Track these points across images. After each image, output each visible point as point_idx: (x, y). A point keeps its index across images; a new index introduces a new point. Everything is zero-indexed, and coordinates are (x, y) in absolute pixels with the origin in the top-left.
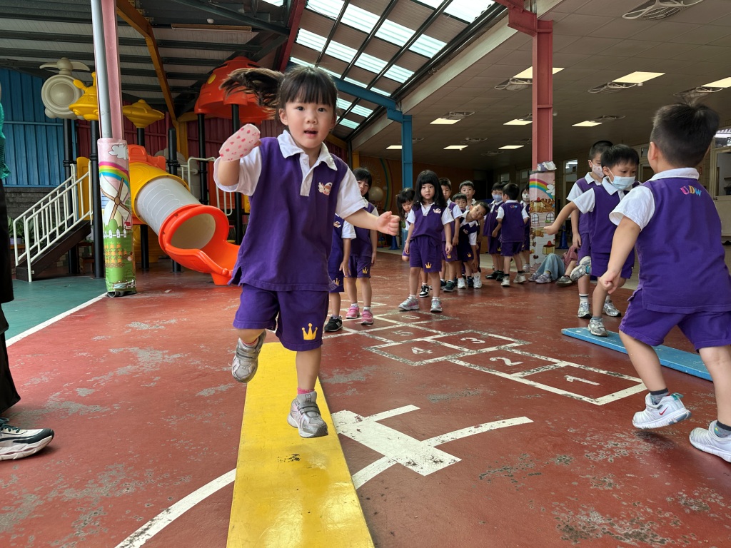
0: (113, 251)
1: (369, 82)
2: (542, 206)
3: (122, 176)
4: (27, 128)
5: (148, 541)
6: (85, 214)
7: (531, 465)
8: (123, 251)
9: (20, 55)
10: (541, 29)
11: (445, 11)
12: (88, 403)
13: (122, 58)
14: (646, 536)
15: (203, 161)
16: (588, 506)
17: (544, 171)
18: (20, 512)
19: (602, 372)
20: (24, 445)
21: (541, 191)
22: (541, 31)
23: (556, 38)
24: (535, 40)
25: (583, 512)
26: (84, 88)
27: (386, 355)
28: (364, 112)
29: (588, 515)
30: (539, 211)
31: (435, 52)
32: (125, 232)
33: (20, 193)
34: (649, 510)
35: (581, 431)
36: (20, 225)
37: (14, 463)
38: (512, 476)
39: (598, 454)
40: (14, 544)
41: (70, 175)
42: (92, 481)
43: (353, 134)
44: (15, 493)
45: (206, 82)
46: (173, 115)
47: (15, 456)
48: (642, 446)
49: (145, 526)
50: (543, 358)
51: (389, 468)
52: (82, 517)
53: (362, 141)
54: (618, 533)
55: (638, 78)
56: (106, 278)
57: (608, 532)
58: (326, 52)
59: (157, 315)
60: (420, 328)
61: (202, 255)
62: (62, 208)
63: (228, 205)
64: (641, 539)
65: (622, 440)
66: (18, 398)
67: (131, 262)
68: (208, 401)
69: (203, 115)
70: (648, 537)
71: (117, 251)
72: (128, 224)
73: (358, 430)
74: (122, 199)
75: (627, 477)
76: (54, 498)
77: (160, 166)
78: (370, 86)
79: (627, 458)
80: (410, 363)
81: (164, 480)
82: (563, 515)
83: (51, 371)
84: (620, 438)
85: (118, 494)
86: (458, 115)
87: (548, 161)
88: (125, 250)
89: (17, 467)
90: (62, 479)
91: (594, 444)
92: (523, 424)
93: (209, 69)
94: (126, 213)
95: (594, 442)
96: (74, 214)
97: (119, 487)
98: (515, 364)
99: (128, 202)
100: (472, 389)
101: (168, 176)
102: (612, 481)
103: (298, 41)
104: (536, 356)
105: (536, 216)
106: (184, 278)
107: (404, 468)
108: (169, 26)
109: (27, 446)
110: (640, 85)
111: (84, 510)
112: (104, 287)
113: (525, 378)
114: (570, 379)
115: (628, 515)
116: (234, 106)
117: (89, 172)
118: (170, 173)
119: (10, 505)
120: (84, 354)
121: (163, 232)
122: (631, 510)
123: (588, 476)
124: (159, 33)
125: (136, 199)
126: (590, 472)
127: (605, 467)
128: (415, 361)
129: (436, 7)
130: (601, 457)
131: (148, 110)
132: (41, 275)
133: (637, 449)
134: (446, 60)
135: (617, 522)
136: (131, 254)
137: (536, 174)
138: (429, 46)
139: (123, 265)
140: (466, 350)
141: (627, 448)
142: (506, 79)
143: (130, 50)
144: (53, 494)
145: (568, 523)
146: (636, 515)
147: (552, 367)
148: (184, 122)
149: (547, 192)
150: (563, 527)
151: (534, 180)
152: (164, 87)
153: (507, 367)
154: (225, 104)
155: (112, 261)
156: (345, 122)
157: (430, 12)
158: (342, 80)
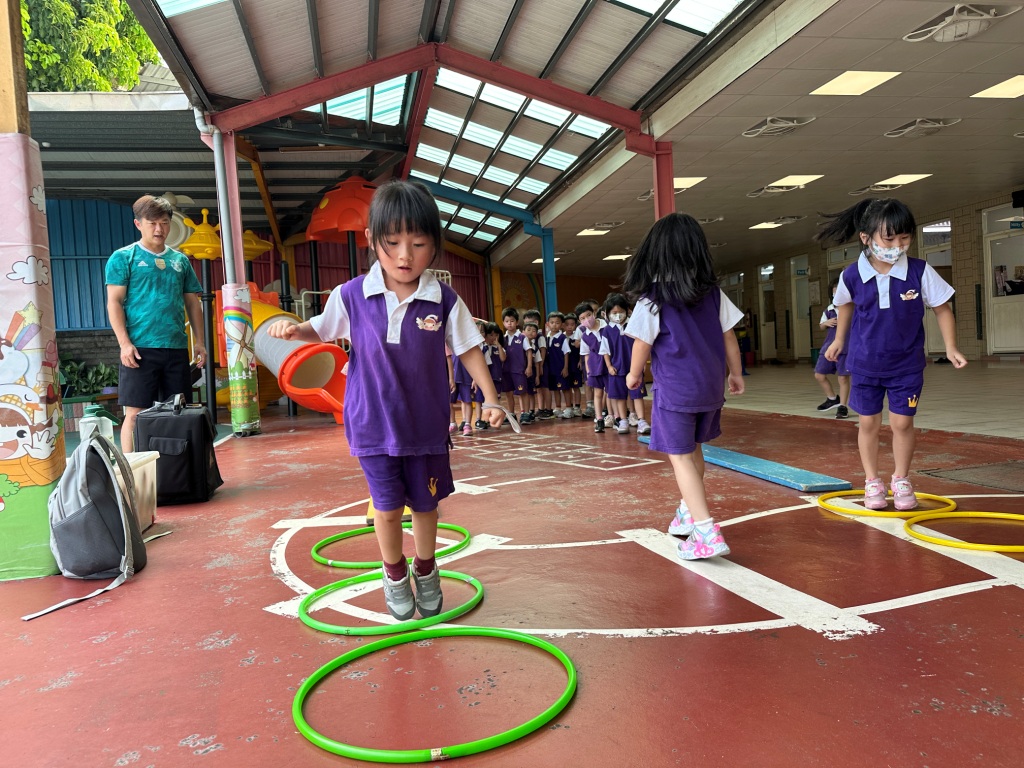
0: (238, 392)
1: (502, 193)
3: (245, 317)
8: (249, 392)
11: (570, 128)
15: (318, 295)
22: (660, 152)
24: (654, 161)
26: (194, 226)
28: (503, 224)
31: (568, 165)
32: (250, 373)
43: (487, 249)
45: (318, 205)
46: (278, 238)
53: (501, 255)
56: (232, 419)
58: (450, 166)
61: (324, 394)
67: (256, 403)
69: (315, 242)
71: (243, 392)
72: (252, 365)
74: (247, 342)
77: (273, 303)
78: (503, 198)
80: (497, 460)
86: (606, 226)
92: (548, 479)
94: (250, 356)
98: (575, 457)
99: (252, 344)
101: (284, 315)
103: (417, 155)
108: (277, 150)
110: (802, 187)
112: (230, 430)
116: (350, 232)
118: (283, 309)
121: (282, 373)
124: (264, 157)
128: (501, 460)
129: (560, 125)
131: (257, 243)
134: (578, 174)
136: (256, 395)
138: (560, 160)
139: (248, 406)
140: (546, 453)
142: (647, 190)
148: (291, 246)
152: (269, 210)
153: (566, 459)
154: (340, 230)
155: (239, 402)
156: (480, 235)
157: (555, 129)
158: (469, 193)
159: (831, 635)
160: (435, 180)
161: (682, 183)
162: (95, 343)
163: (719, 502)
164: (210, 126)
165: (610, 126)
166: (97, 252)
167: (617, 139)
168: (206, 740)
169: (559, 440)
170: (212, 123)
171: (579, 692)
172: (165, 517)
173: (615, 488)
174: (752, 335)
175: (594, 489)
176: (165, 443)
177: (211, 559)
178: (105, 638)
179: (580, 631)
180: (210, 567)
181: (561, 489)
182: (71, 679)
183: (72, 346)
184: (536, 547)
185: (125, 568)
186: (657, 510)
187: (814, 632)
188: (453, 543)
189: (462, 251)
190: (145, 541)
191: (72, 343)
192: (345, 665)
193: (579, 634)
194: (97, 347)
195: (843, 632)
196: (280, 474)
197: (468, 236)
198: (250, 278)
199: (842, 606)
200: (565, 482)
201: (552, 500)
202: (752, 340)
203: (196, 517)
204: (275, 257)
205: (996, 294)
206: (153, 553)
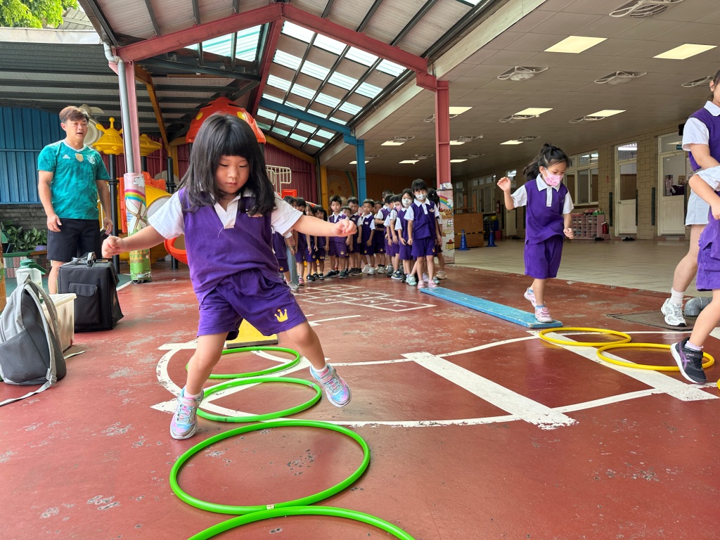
1: (328, 113)
3: (141, 197)
10: (440, 88)
11: (377, 68)
17: (444, 190)
19: (414, 303)
24: (436, 94)
26: (104, 130)
28: (329, 135)
31: (376, 95)
43: (318, 153)
45: (195, 117)
46: (166, 141)
50: (393, 300)
53: (327, 158)
55: (535, 112)
56: (131, 271)
58: (292, 92)
60: (338, 292)
67: (148, 259)
74: (142, 215)
77: (161, 188)
78: (330, 116)
86: (401, 139)
87: (447, 182)
99: (146, 217)
103: (268, 83)
104: (390, 299)
108: (165, 76)
110: (537, 116)
113: (375, 306)
114: (395, 305)
118: (169, 192)
124: (155, 81)
131: (149, 143)
134: (384, 100)
136: (148, 254)
138: (370, 91)
139: (142, 261)
140: (355, 298)
148: (175, 146)
149: (448, 204)
152: (159, 120)
153: (369, 303)
155: (136, 258)
156: (312, 142)
157: (367, 69)
158: (305, 112)
159: (543, 426)
160: (281, 101)
161: (455, 111)
162: (30, 213)
163: (472, 334)
164: (116, 57)
165: (406, 68)
166: (31, 147)
167: (410, 78)
168: (107, 499)
169: (365, 290)
170: (117, 55)
171: (371, 465)
172: (80, 341)
173: (402, 323)
174: (500, 219)
175: (388, 324)
176: (80, 288)
177: (113, 371)
178: (34, 427)
179: (373, 423)
180: (112, 376)
181: (364, 324)
182: (9, 456)
183: (13, 215)
184: (346, 364)
185: (50, 377)
186: (430, 339)
187: (532, 424)
188: (287, 362)
189: (299, 154)
190: (65, 358)
191: (13, 213)
192: (208, 446)
193: (373, 425)
194: (31, 216)
195: (551, 424)
196: (164, 311)
197: (304, 143)
198: (145, 169)
199: (551, 407)
200: (368, 319)
201: (358, 331)
202: (500, 222)
203: (103, 341)
204: (163, 154)
205: (665, 194)
206: (71, 367)
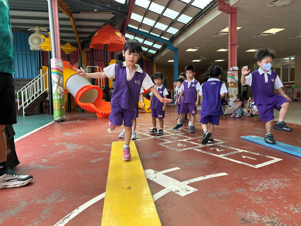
0: (57, 104)
1: (160, 34)
2: (233, 85)
3: (60, 74)
4: (23, 54)
5: (70, 221)
6: (45, 89)
7: (227, 193)
8: (61, 104)
9: (20, 25)
10: (232, 11)
11: (192, 4)
12: (47, 165)
13: (61, 26)
14: (275, 223)
15: (93, 67)
16: (251, 210)
17: (233, 70)
18: (19, 208)
19: (257, 154)
20: (21, 181)
21: (232, 79)
22: (232, 12)
23: (239, 15)
24: (229, 16)
25: (249, 212)
26: (45, 38)
27: (167, 147)
28: (158, 46)
29: (251, 214)
30: (231, 87)
31: (188, 22)
32: (61, 96)
33: (20, 81)
34: (277, 212)
35: (248, 179)
36: (20, 93)
37: (17, 188)
38: (219, 197)
39: (256, 188)
40: (17, 221)
41: (40, 74)
42: (48, 196)
43: (153, 56)
44: (18, 201)
45: (94, 35)
46: (81, 49)
47: (18, 186)
48: (274, 185)
49: (69, 215)
50: (233, 148)
51: (168, 193)
52: (44, 211)
53: (157, 58)
54: (263, 221)
55: (274, 31)
56: (54, 115)
57: (259, 221)
58: (143, 22)
59: (74, 130)
60: (181, 135)
61: (92, 106)
62: (37, 87)
63: (103, 85)
64: (274, 224)
65: (266, 183)
66: (19, 163)
67: (64, 108)
68: (94, 165)
69: (93, 49)
70: (277, 223)
71: (58, 104)
72: (63, 93)
73: (155, 177)
74: (60, 83)
75: (268, 198)
76: (32, 203)
78: (161, 36)
79: (268, 190)
80: (177, 150)
81: (76, 196)
82: (240, 213)
83: (32, 152)
84: (265, 182)
85: (58, 202)
86: (197, 47)
87: (235, 66)
88: (62, 103)
89: (18, 190)
90: (36, 195)
91: (254, 184)
92: (224, 176)
93: (95, 30)
94: (62, 89)
95: (254, 183)
96: (41, 89)
97: (58, 199)
98: (221, 151)
99: (63, 84)
100: (203, 161)
102: (261, 200)
103: (131, 18)
104: (230, 147)
105: (230, 89)
106: (85, 115)
107: (174, 193)
108: (79, 13)
109: (22, 182)
110: (274, 34)
111: (45, 208)
112: (53, 118)
113: (225, 156)
114: (244, 157)
115: (268, 214)
116: (105, 45)
117: (47, 72)
119: (16, 205)
120: (45, 145)
121: (76, 96)
122: (269, 212)
123: (252, 198)
124: (75, 16)
125: (66, 83)
126: (252, 196)
127: (259, 194)
128: (179, 149)
129: (188, 3)
130: (257, 190)
131: (70, 47)
132: (28, 114)
133: (273, 186)
134: (192, 25)
135: (263, 217)
136: (64, 105)
137: (230, 72)
138: (185, 19)
139: (60, 109)
140: (200, 145)
141: (268, 186)
142: (217, 32)
143: (63, 23)
144: (32, 201)
145: (242, 217)
146: (271, 214)
147: (236, 152)
148: (85, 52)
149: (235, 79)
150: (240, 218)
151: (229, 74)
152: (77, 38)
154: (101, 44)
155: (57, 108)
156: (150, 51)
157: (186, 5)
158: (149, 34)
160: (137, 28)
197: (146, 51)
